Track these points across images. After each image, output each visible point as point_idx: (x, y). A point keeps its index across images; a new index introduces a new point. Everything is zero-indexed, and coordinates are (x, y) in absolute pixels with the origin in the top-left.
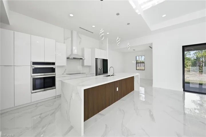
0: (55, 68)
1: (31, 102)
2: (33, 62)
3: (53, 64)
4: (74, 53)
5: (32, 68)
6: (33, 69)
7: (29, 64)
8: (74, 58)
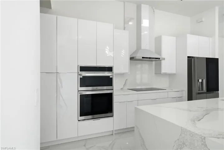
0: (112, 78)
1: (78, 137)
2: (81, 67)
3: (110, 69)
4: (143, 47)
5: (79, 76)
6: (80, 78)
7: (76, 69)
8: (143, 58)
